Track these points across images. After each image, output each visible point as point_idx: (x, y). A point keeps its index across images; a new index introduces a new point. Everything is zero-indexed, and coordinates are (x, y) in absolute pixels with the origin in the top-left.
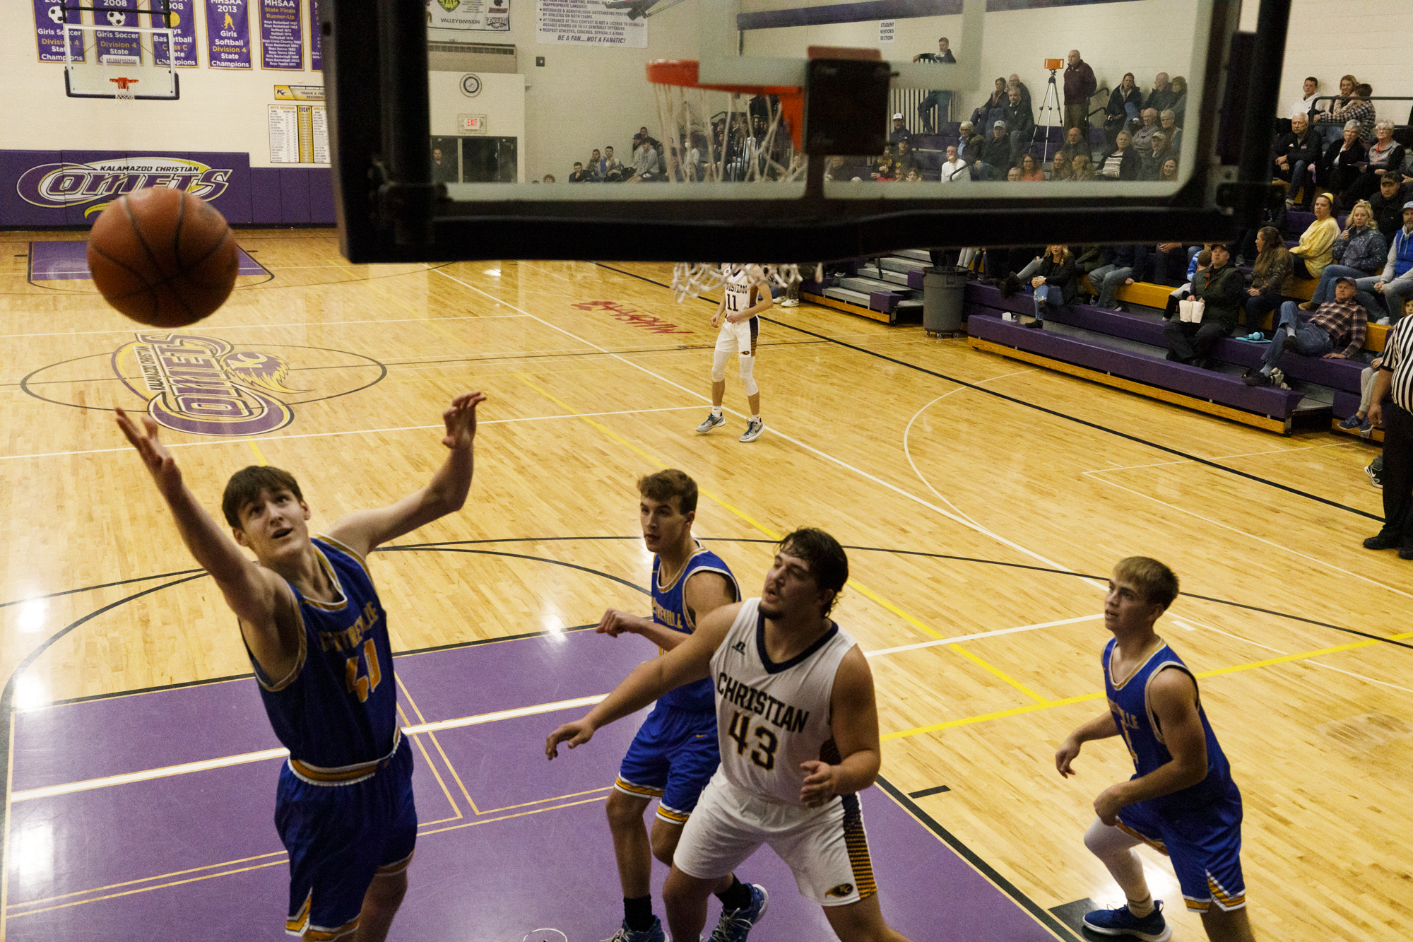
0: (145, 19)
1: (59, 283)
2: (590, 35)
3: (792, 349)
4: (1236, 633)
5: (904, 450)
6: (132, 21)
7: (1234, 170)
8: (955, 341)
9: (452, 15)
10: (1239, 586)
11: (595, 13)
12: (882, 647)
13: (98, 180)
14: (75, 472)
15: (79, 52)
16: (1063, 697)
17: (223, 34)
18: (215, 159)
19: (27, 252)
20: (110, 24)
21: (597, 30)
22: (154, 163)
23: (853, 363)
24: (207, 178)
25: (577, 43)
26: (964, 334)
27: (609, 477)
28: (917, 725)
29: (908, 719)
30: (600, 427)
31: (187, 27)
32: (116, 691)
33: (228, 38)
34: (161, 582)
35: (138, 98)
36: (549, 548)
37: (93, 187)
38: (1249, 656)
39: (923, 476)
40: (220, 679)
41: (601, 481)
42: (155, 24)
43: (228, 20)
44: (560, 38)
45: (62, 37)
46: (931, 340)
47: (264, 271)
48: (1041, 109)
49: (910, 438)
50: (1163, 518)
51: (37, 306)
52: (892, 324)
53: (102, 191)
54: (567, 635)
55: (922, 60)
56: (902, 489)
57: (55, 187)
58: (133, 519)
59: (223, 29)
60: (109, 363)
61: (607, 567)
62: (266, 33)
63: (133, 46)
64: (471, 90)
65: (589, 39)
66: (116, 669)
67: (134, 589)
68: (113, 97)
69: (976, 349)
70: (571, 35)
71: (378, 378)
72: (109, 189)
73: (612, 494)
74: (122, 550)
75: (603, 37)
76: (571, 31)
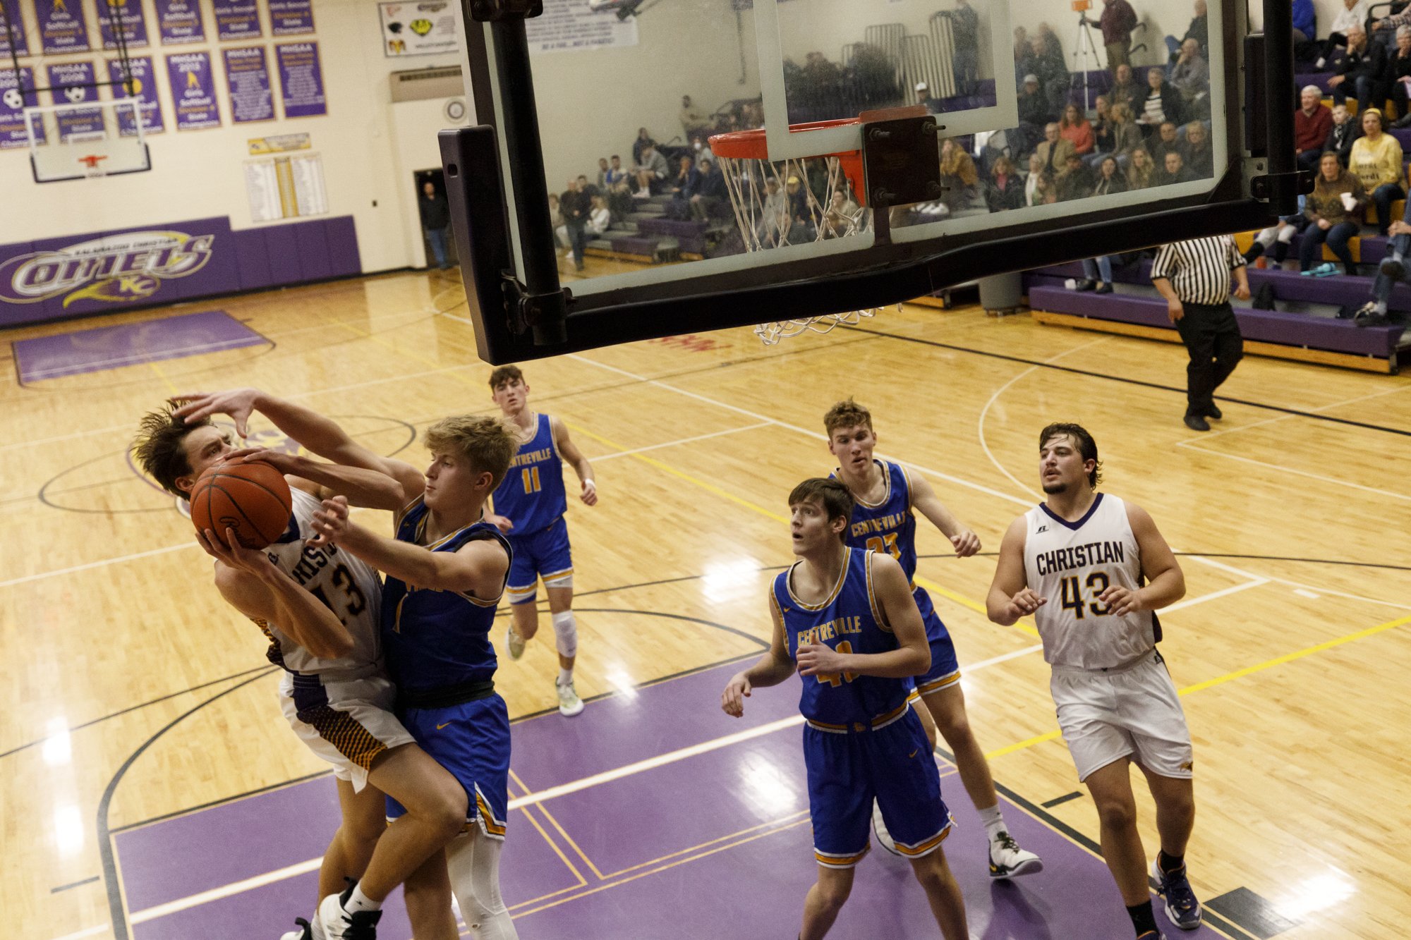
0: (105, 92)
1: (50, 383)
2: (576, 40)
3: (842, 349)
4: (1366, 594)
5: (980, 444)
6: (92, 95)
7: (1264, 161)
8: (1017, 318)
9: (425, 40)
10: (1361, 544)
11: (578, 15)
12: (989, 656)
13: (74, 266)
14: (116, 582)
15: (41, 134)
16: (1189, 684)
17: (188, 93)
18: (194, 228)
19: (10, 353)
20: (68, 101)
21: (584, 33)
22: (131, 241)
23: (911, 357)
24: (188, 248)
25: (562, 50)
26: (1026, 308)
27: (673, 515)
28: (1039, 733)
29: (1029, 728)
30: (652, 462)
31: (150, 93)
32: (211, 800)
33: (195, 97)
34: (230, 684)
35: (109, 174)
36: (623, 597)
37: (70, 274)
38: (1379, 617)
39: (1005, 469)
40: (312, 776)
41: (665, 520)
42: (118, 94)
43: (192, 79)
44: (545, 47)
45: (22, 122)
46: (991, 320)
47: (264, 340)
48: (1075, 54)
49: (985, 431)
50: (1270, 481)
51: (35, 410)
52: (947, 308)
53: (79, 277)
54: (638, 692)
55: (938, 19)
56: (986, 486)
57: (30, 280)
58: (187, 622)
59: (187, 88)
60: (124, 461)
61: (688, 610)
62: (233, 87)
63: (95, 121)
64: (456, 115)
65: (576, 44)
66: (205, 779)
67: (205, 695)
68: (82, 177)
69: (1043, 324)
70: (555, 42)
71: (407, 440)
72: (87, 274)
73: (679, 532)
74: (183, 657)
75: (590, 39)
76: (557, 39)
